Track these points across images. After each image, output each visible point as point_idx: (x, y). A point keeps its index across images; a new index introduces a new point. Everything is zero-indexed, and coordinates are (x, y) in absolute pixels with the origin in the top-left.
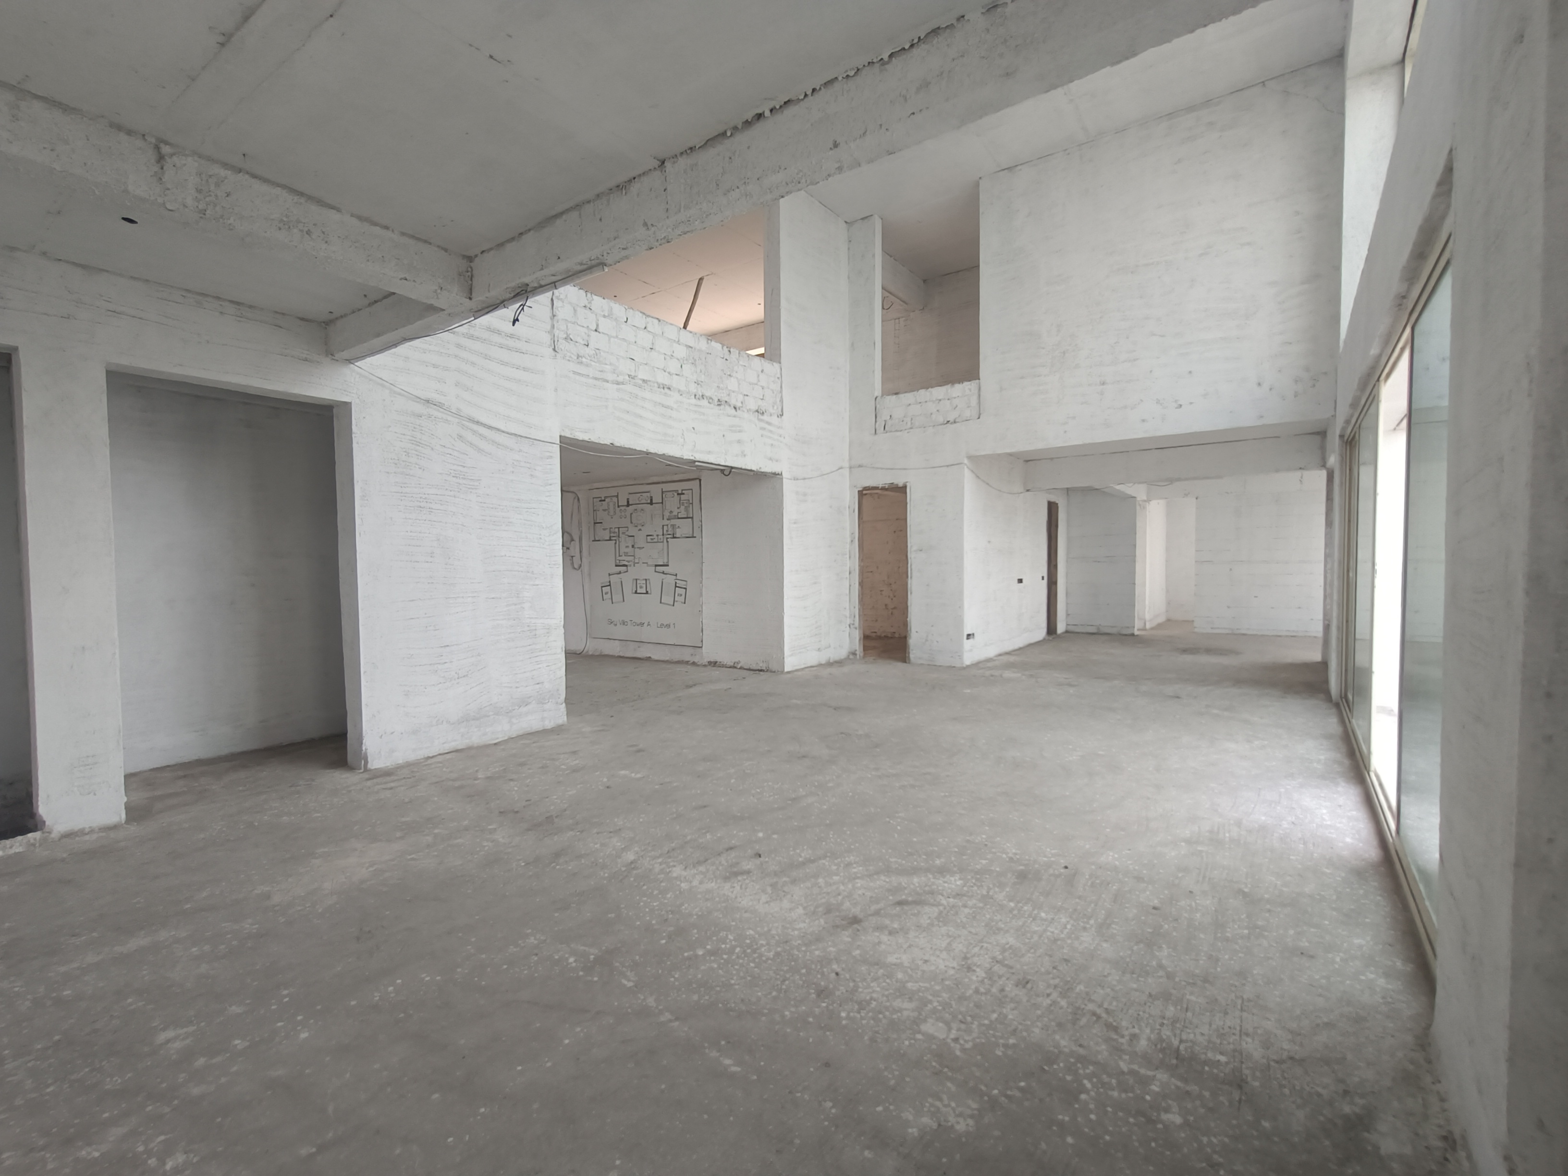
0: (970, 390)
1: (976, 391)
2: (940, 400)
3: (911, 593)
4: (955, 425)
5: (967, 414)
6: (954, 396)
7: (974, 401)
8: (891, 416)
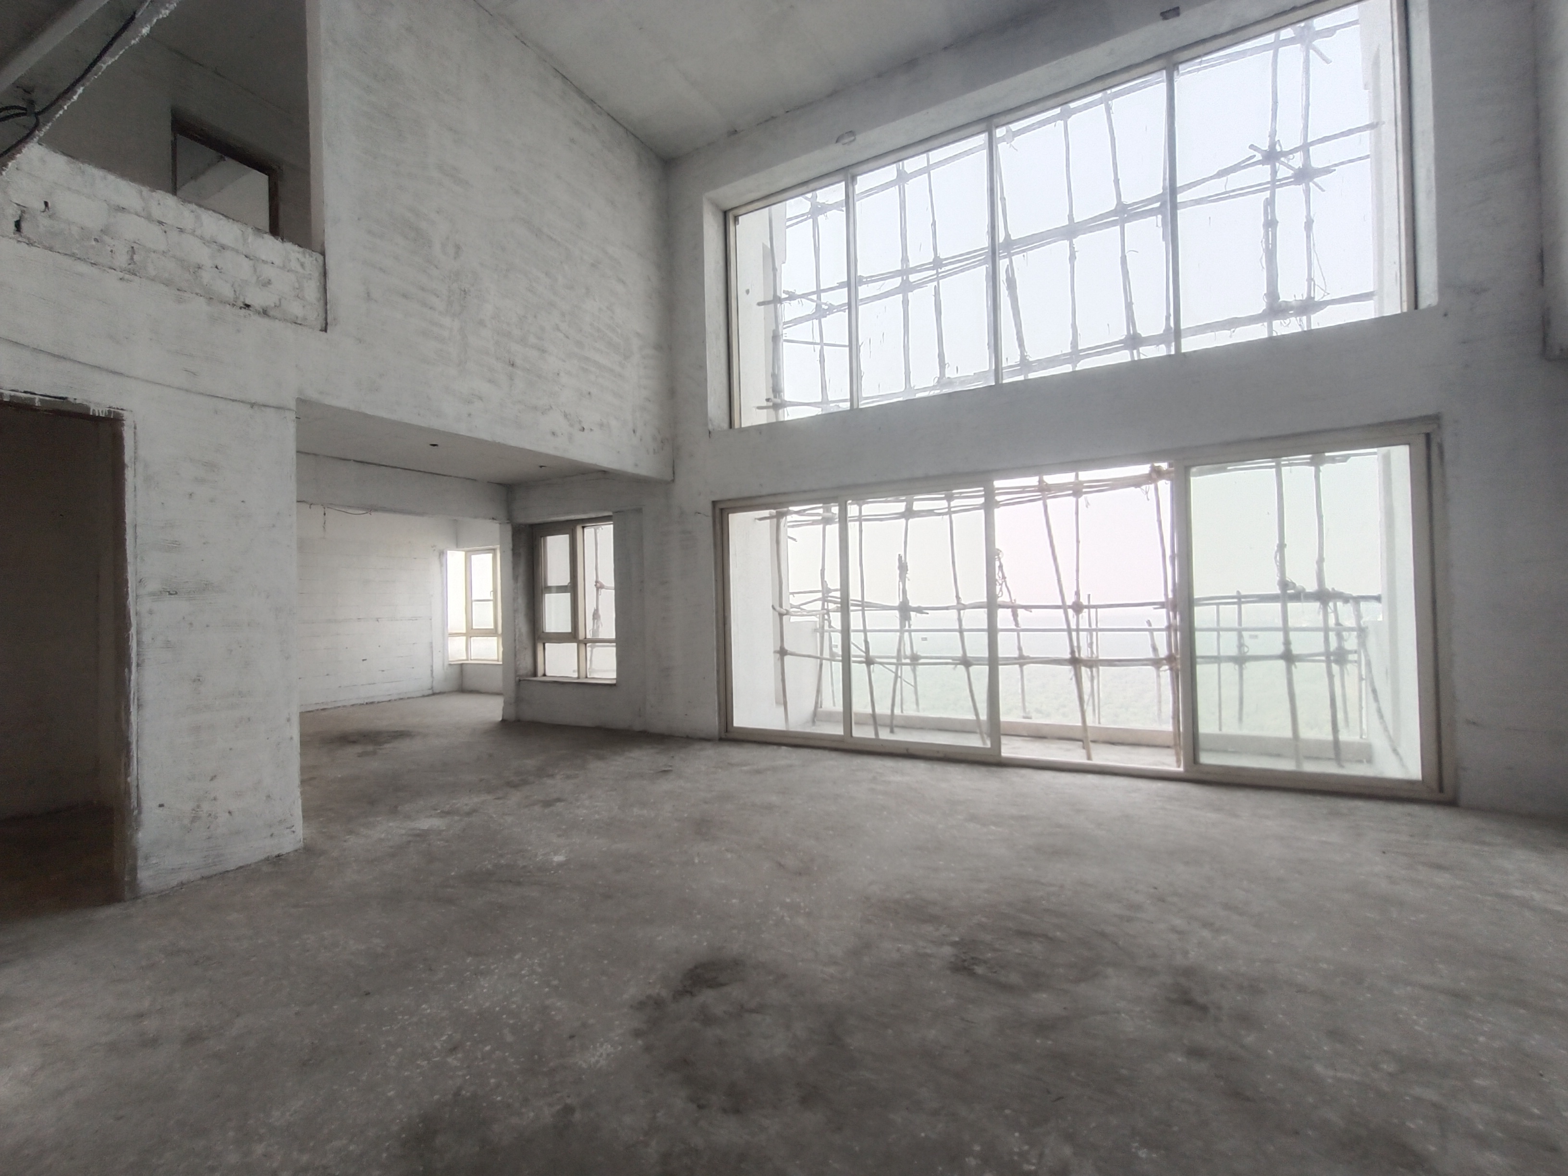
0: (302, 265)
1: (316, 274)
2: (223, 247)
3: (139, 706)
4: (264, 322)
5: (295, 309)
6: (264, 257)
7: (312, 291)
8: (46, 204)
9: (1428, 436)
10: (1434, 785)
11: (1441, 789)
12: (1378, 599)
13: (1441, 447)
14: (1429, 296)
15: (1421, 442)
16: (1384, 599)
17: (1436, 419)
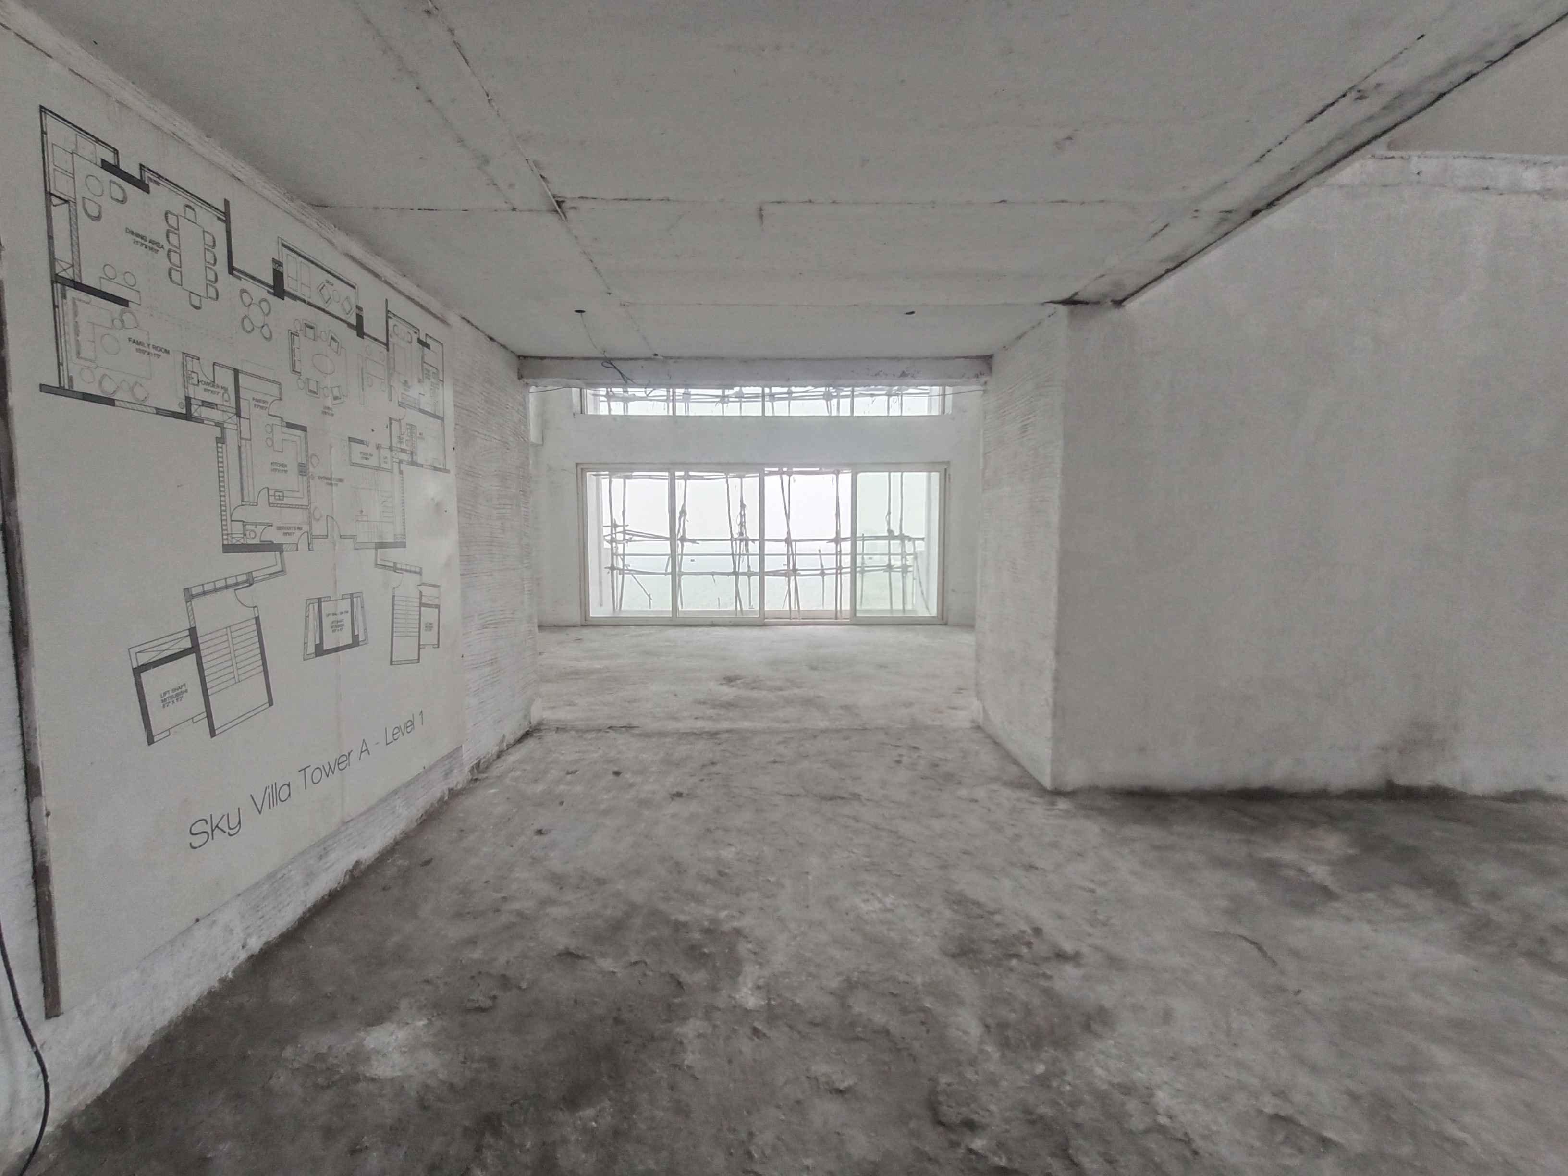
9: (946, 469)
10: (940, 617)
11: (943, 619)
12: (923, 539)
13: (949, 474)
14: (949, 410)
15: (944, 471)
16: (925, 539)
17: (948, 463)
